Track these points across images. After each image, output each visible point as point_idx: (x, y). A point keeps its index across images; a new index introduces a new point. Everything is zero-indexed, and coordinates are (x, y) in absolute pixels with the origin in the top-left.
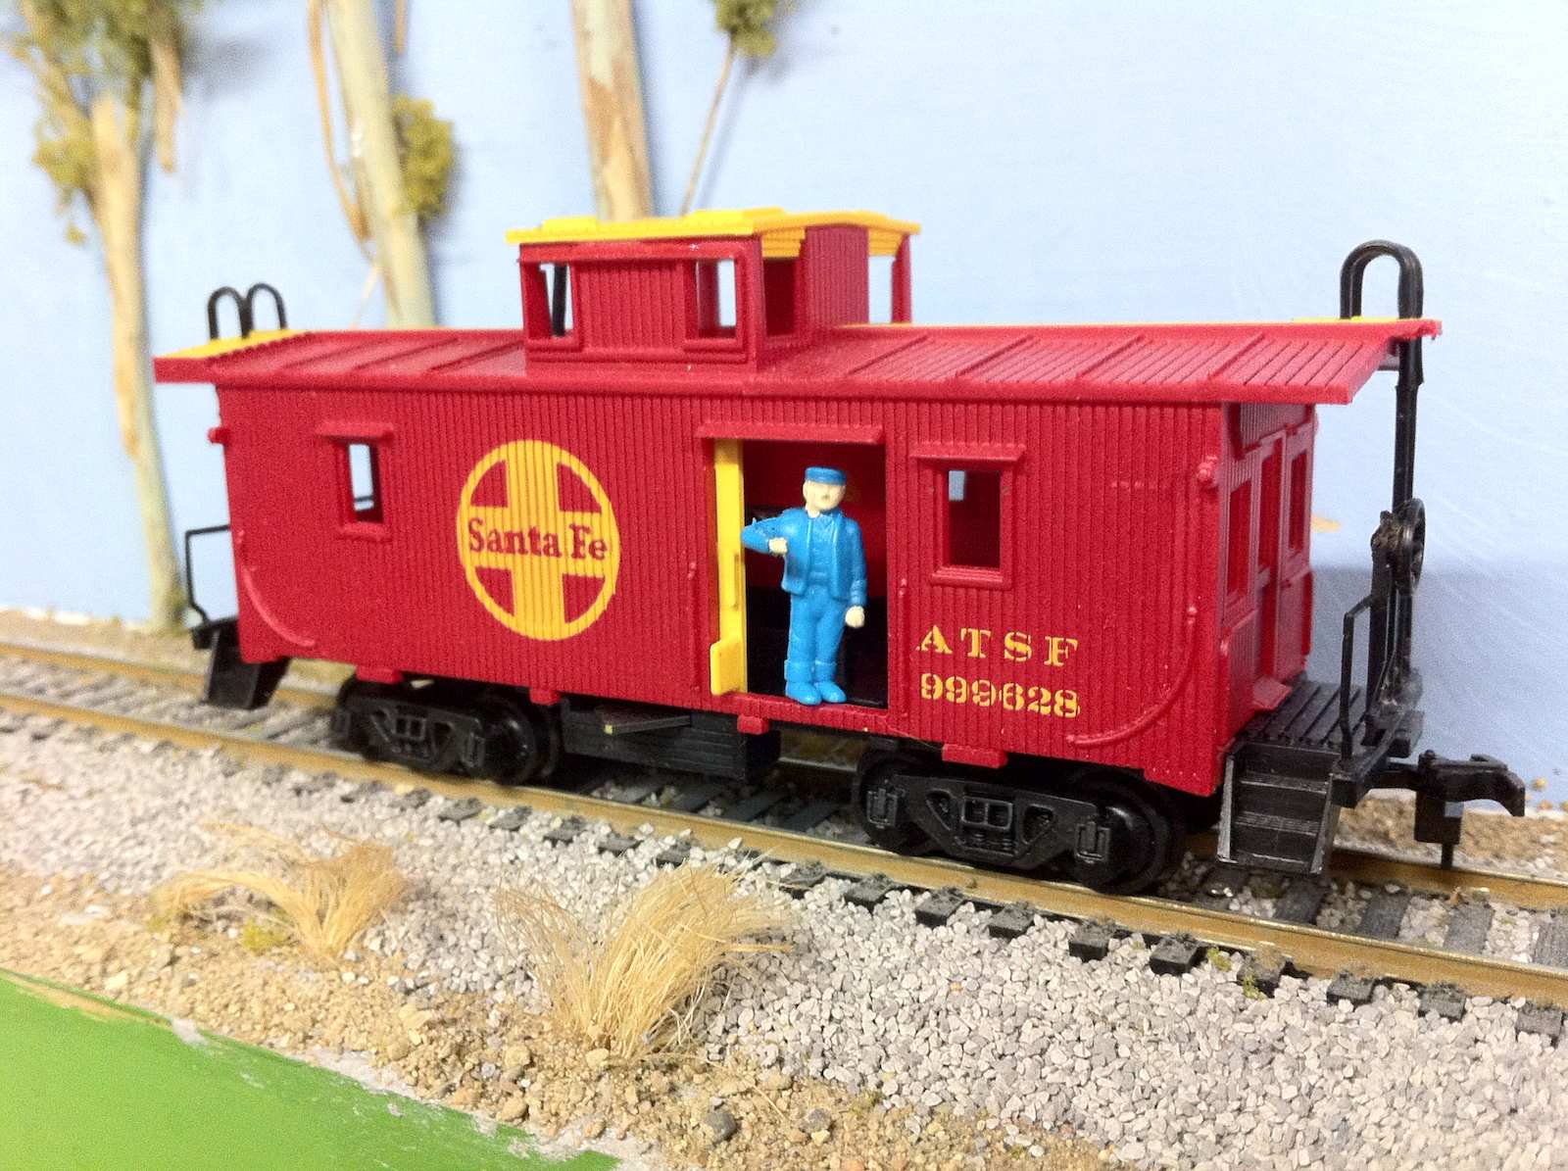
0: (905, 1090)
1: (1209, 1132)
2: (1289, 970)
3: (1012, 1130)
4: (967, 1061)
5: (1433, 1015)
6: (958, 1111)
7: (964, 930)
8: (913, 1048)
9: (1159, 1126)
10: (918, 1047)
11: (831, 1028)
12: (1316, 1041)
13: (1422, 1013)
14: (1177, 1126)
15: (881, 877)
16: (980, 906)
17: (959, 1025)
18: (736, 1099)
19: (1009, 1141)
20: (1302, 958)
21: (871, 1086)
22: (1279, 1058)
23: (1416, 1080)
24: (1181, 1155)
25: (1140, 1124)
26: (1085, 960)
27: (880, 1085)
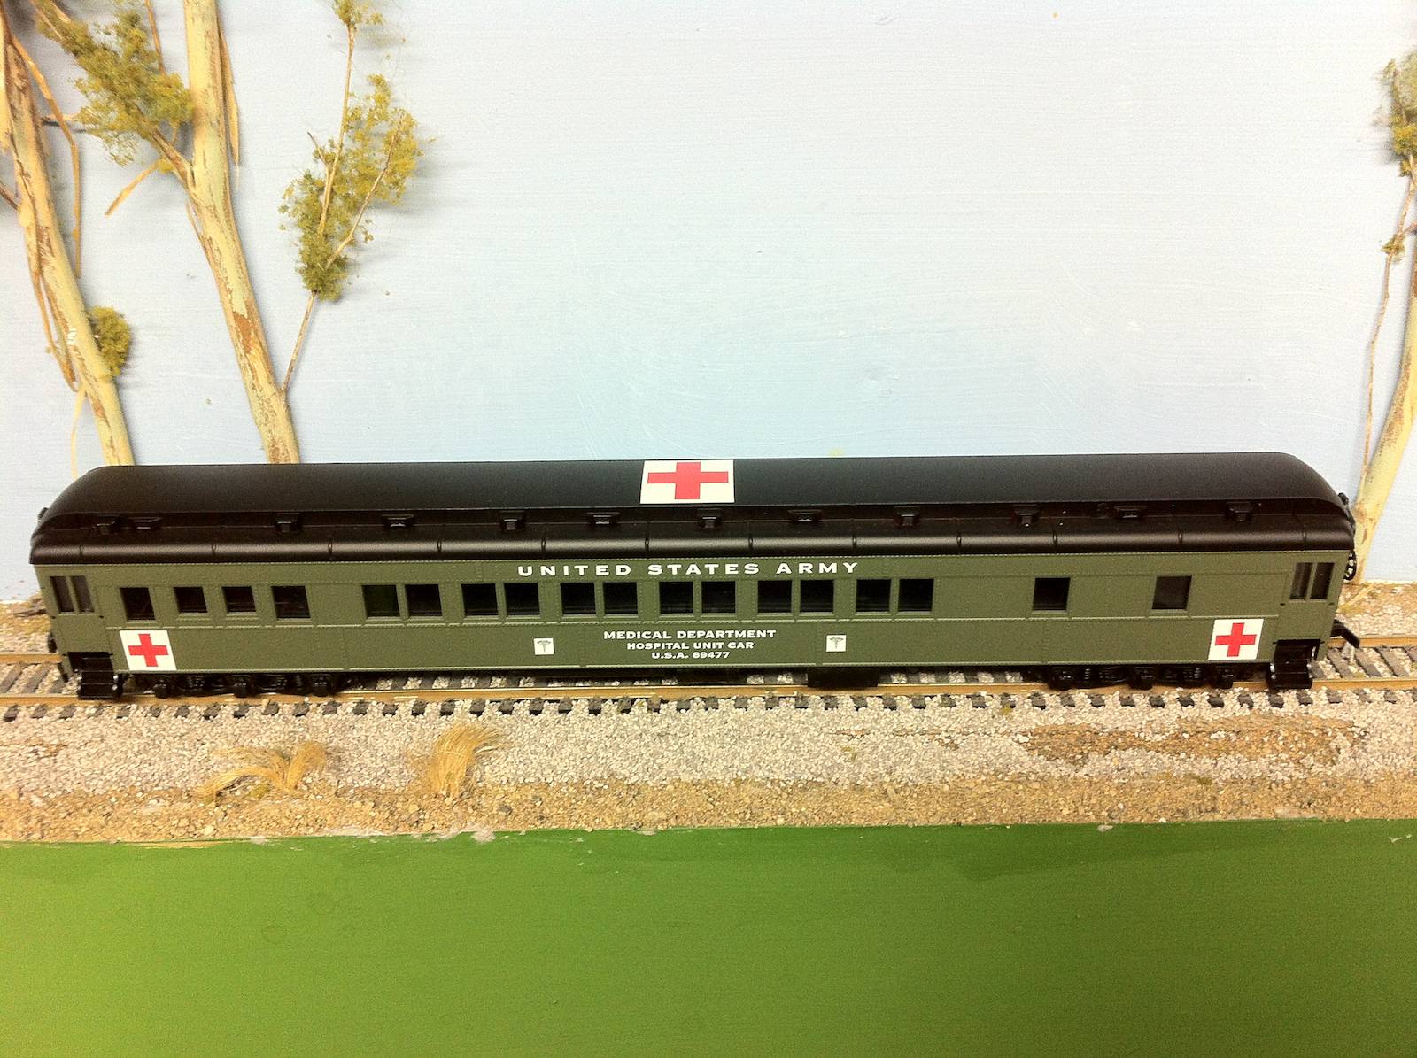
0: (555, 779)
1: (656, 767)
2: (663, 701)
3: (595, 782)
4: (573, 763)
5: (710, 709)
6: (575, 781)
7: (549, 713)
8: (552, 763)
9: (641, 769)
10: (553, 763)
11: (521, 766)
12: (679, 728)
13: (707, 709)
14: (646, 767)
15: (509, 699)
16: (550, 701)
17: (566, 751)
18: (503, 800)
19: (597, 786)
20: (665, 696)
21: (543, 780)
22: (670, 736)
23: (710, 734)
24: (650, 776)
25: (634, 769)
26: (596, 715)
27: (545, 779)
